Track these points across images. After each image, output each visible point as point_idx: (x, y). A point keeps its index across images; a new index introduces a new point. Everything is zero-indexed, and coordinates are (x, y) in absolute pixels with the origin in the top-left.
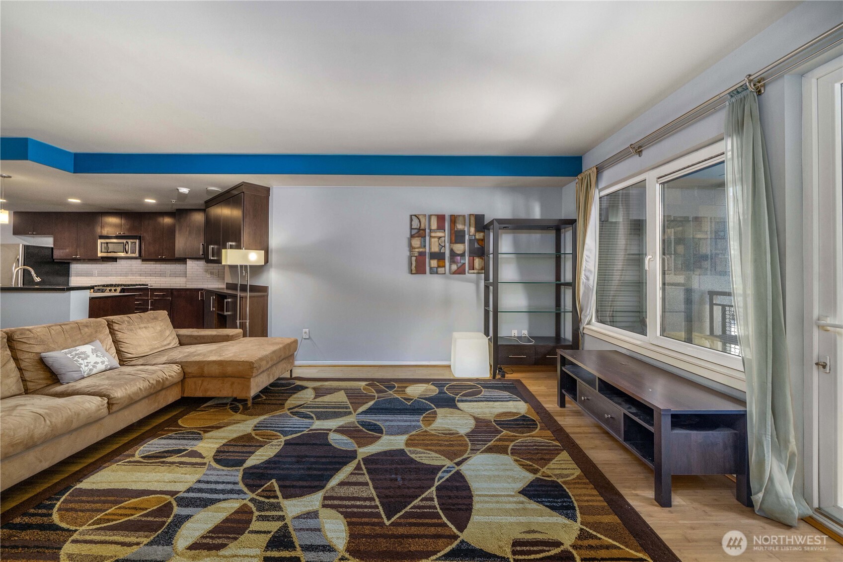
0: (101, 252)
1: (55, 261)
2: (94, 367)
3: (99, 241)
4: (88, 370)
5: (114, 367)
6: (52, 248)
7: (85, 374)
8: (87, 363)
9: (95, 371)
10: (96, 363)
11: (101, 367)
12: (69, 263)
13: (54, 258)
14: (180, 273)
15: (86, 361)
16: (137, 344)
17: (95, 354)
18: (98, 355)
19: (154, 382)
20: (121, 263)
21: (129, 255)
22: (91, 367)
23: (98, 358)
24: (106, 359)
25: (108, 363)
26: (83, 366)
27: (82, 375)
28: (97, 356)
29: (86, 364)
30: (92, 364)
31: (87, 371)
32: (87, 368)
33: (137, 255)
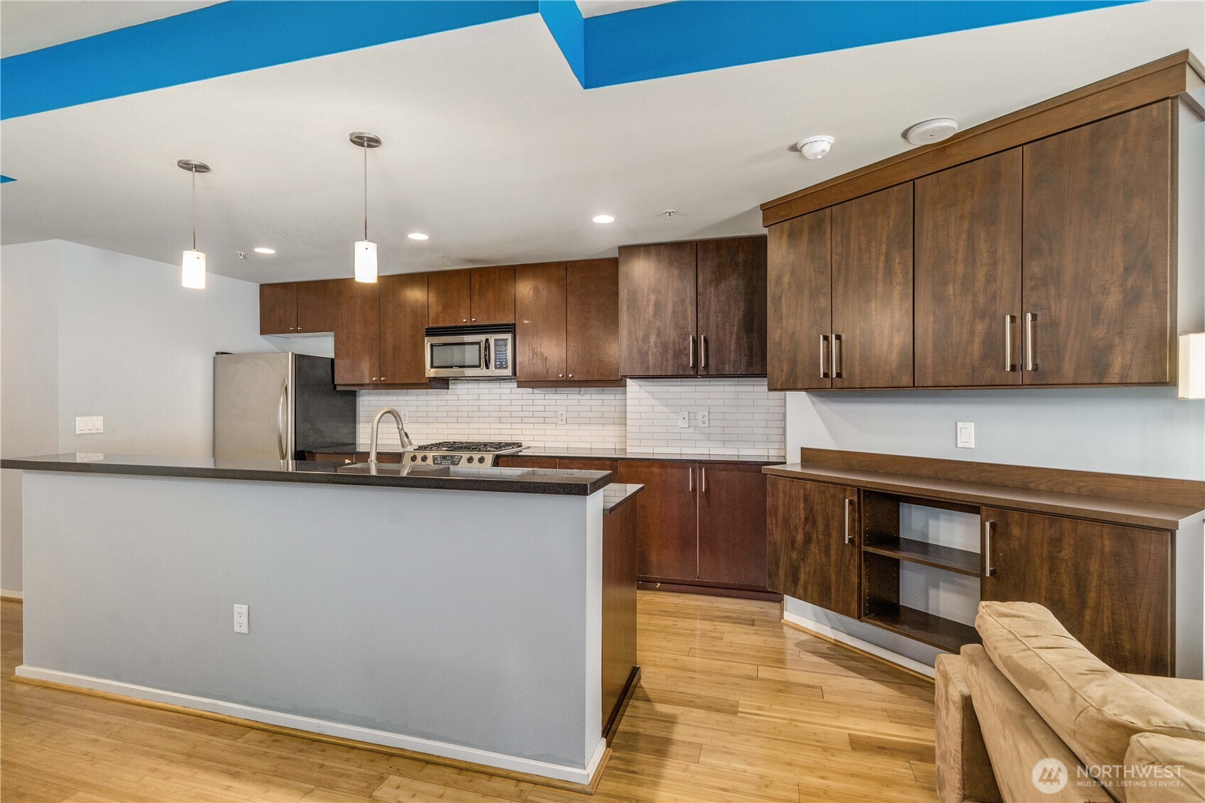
0: (432, 367)
1: (339, 388)
3: (428, 342)
6: (332, 360)
12: (354, 394)
13: (335, 383)
14: (591, 415)
20: (458, 391)
21: (493, 371)
33: (508, 372)
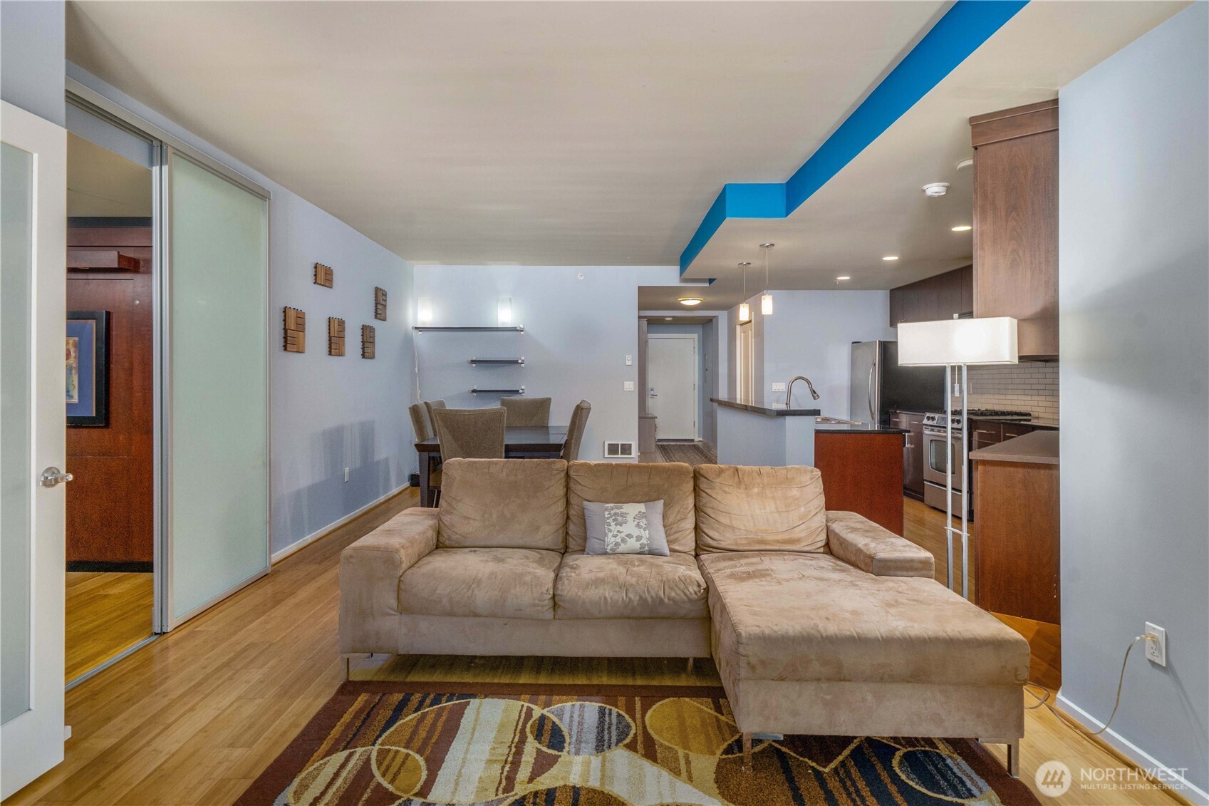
2: (623, 540)
4: (614, 543)
5: (656, 551)
7: (609, 548)
8: (618, 531)
9: (622, 548)
10: (629, 536)
11: (633, 544)
15: (619, 528)
16: (729, 524)
17: (636, 522)
18: (641, 524)
19: (635, 599)
22: (619, 540)
23: (637, 529)
24: (646, 534)
25: (645, 542)
26: (610, 535)
27: (604, 548)
28: (638, 525)
29: (615, 533)
30: (623, 535)
31: (611, 545)
32: (613, 539)
